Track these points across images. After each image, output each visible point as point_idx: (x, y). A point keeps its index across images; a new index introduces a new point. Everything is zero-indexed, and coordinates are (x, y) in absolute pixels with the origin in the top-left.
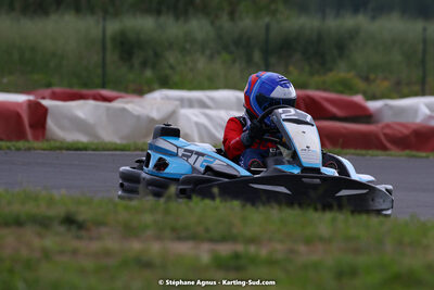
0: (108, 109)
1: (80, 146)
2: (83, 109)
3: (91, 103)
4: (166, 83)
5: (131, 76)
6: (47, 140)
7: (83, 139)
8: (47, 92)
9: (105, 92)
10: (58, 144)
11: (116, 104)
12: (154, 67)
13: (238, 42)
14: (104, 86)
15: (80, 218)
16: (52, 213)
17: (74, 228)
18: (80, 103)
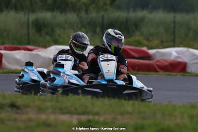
0: (30, 54)
1: (18, 71)
2: (21, 55)
3: (23, 52)
4: (57, 43)
5: (41, 39)
6: (3, 69)
7: (19, 68)
8: (3, 47)
9: (29, 47)
10: (7, 71)
11: (34, 52)
12: (51, 35)
13: (89, 24)
14: (28, 44)
15: (18, 104)
16: (5, 102)
17: (15, 109)
18: (18, 51)
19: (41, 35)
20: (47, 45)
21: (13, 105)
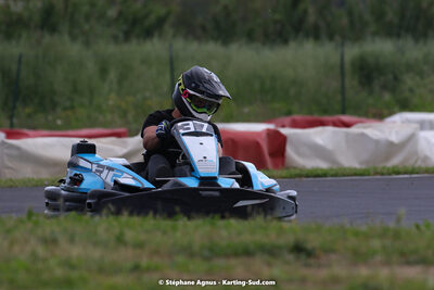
0: (347, 134)
1: (320, 172)
2: (322, 136)
3: (330, 129)
4: (406, 106)
5: (371, 101)
6: (288, 168)
7: (323, 165)
8: (287, 120)
9: (345, 118)
10: (297, 172)
11: (354, 130)
12: (393, 90)
14: (343, 112)
15: (309, 246)
16: (281, 241)
17: (303, 256)
18: (319, 129)
19: (371, 92)
20: (386, 112)
21: (298, 249)
